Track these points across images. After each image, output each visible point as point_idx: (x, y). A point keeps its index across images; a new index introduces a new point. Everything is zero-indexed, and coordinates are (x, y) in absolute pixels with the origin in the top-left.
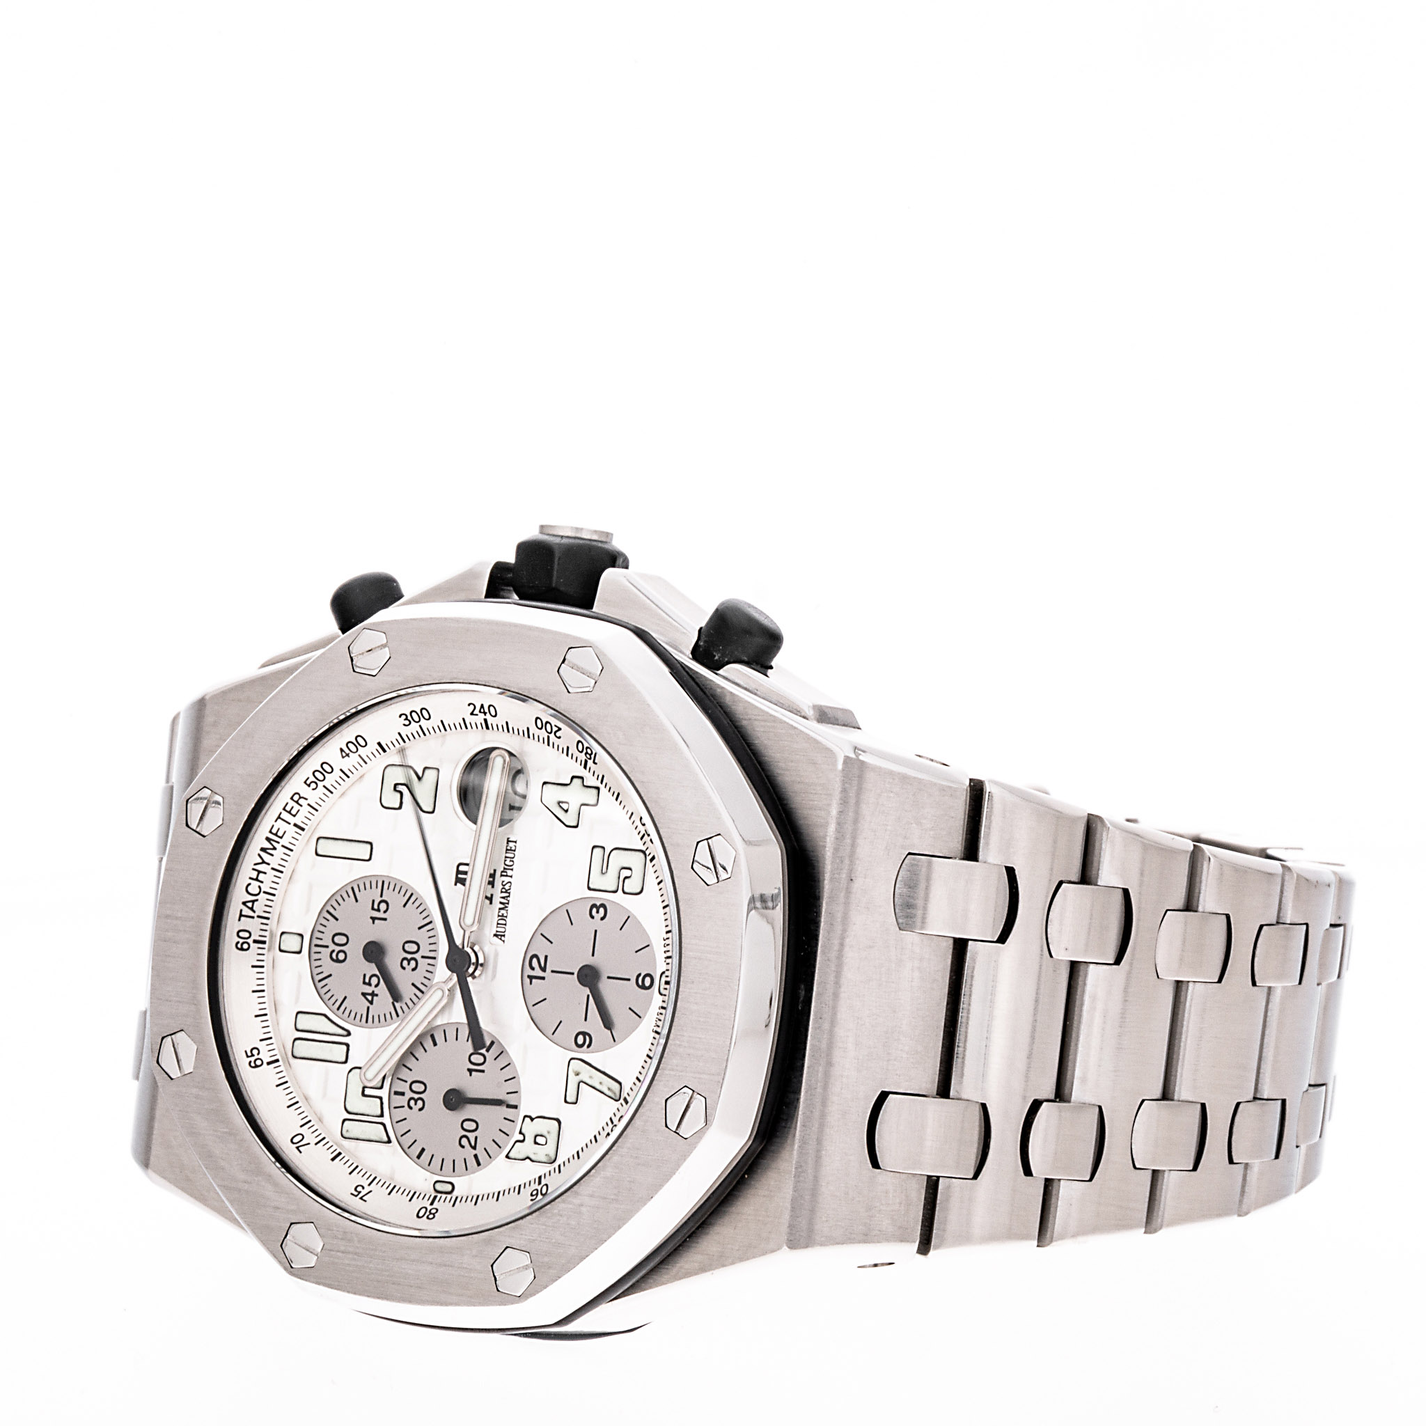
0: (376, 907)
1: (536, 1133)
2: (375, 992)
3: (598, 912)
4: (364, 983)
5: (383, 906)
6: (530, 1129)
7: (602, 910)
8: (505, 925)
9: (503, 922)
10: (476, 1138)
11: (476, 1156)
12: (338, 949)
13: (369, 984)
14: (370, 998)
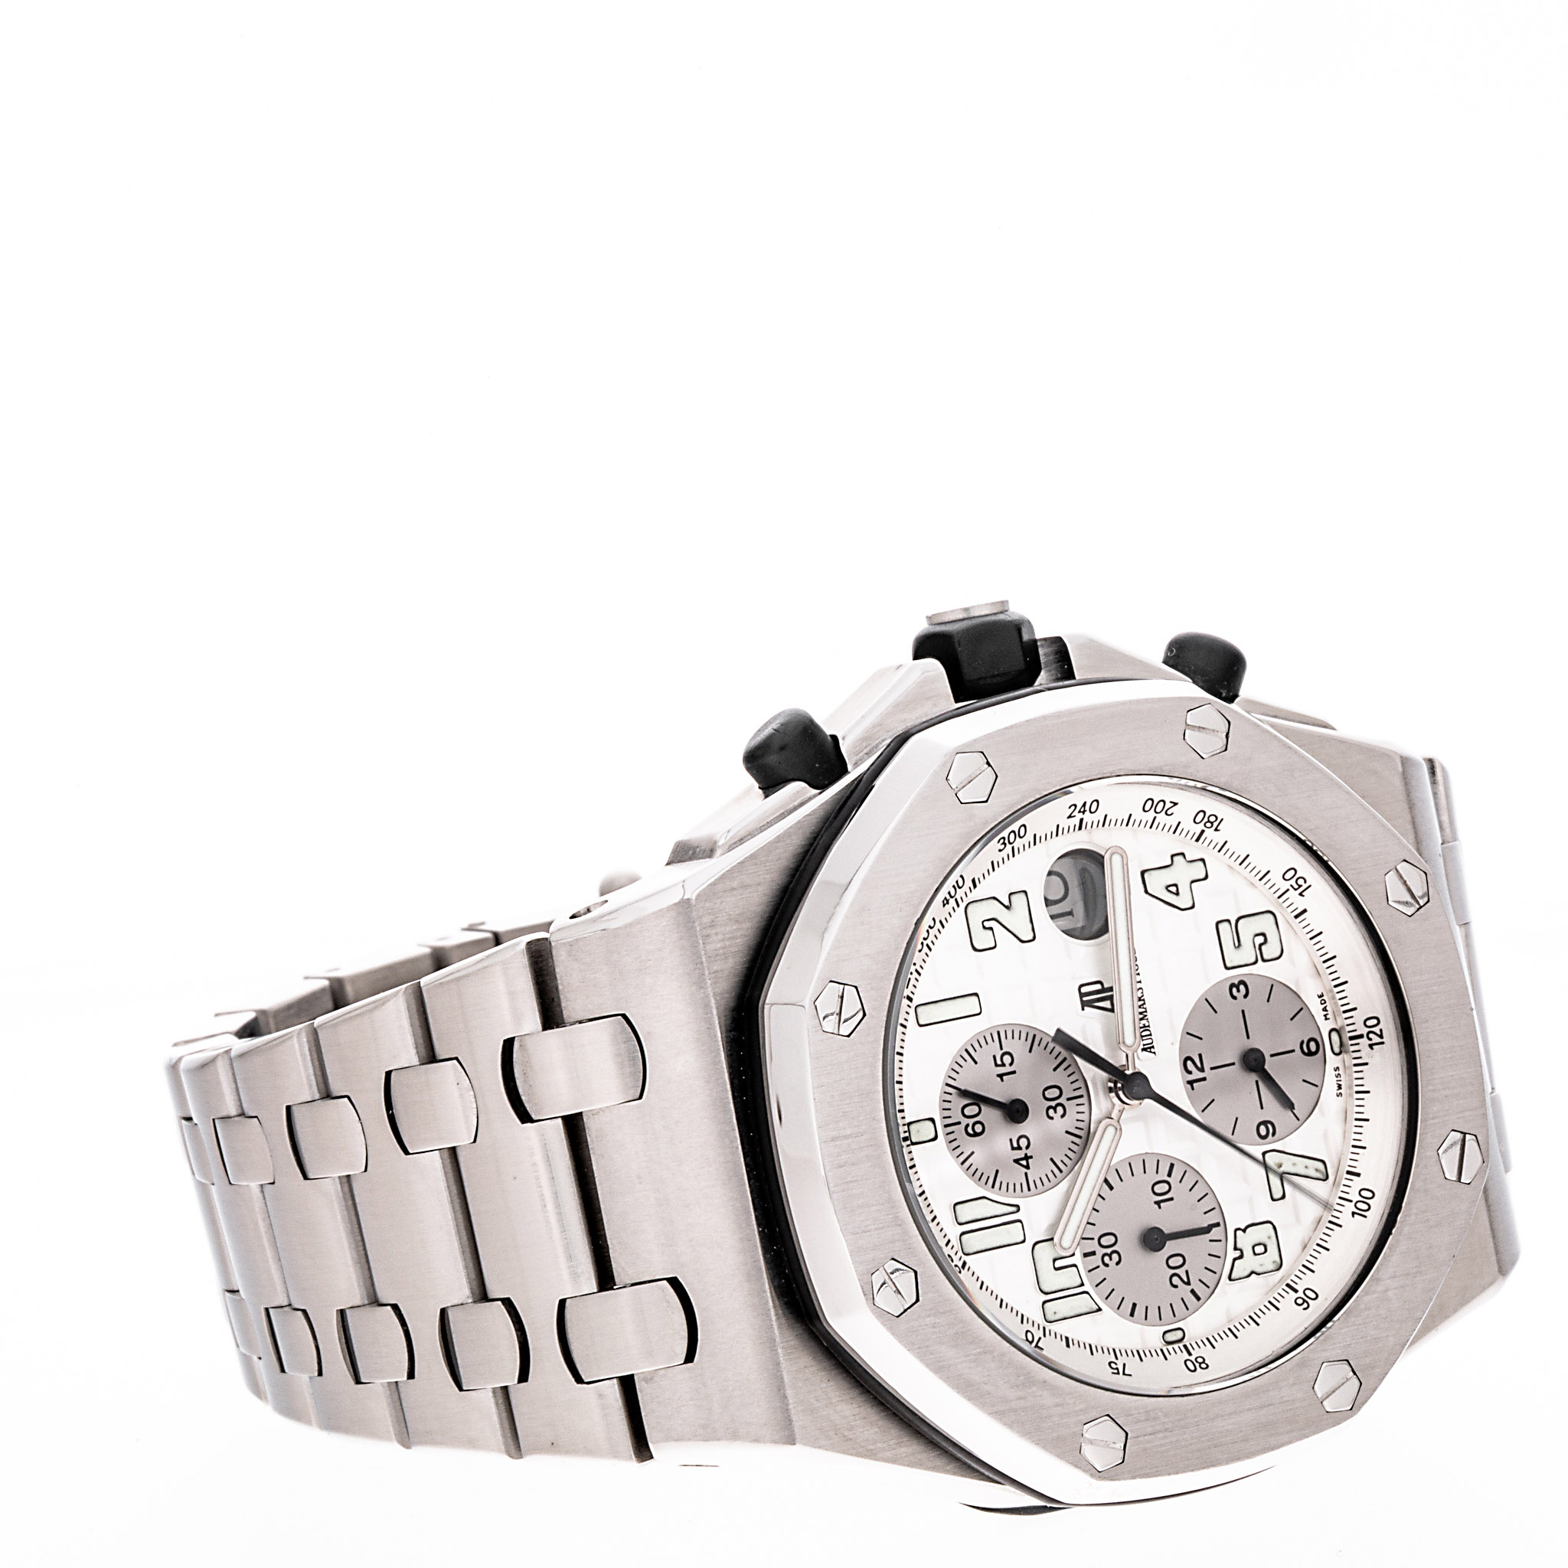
0: (999, 1062)
1: (1253, 1244)
2: (1029, 1155)
3: (1238, 991)
4: (1013, 1148)
5: (1007, 1059)
6: (1246, 1241)
7: (1242, 987)
8: (1151, 1035)
9: (1147, 1033)
10: (1187, 1272)
11: (1193, 1291)
12: (971, 1121)
13: (1019, 1148)
14: (1024, 1162)
